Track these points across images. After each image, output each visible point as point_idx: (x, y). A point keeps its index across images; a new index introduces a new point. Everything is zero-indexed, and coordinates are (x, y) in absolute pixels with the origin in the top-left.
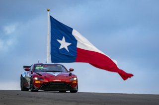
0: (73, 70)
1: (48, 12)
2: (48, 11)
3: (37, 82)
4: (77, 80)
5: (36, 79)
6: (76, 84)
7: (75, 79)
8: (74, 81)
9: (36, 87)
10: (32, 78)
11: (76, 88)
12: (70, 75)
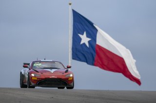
0: (70, 67)
1: (70, 6)
2: (70, 4)
3: (33, 78)
5: (33, 75)
6: (72, 81)
7: (71, 75)
8: (70, 77)
9: (33, 84)
10: (29, 74)
11: (72, 84)
12: (67, 71)
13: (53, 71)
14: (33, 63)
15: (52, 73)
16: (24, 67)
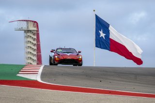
0: (80, 52)
3: (56, 59)
4: (82, 58)
5: (56, 57)
6: (81, 60)
7: (80, 57)
9: (56, 62)
10: (54, 56)
11: (81, 63)
12: (78, 55)
13: (69, 54)
14: (57, 49)
15: (69, 56)
16: (51, 52)
